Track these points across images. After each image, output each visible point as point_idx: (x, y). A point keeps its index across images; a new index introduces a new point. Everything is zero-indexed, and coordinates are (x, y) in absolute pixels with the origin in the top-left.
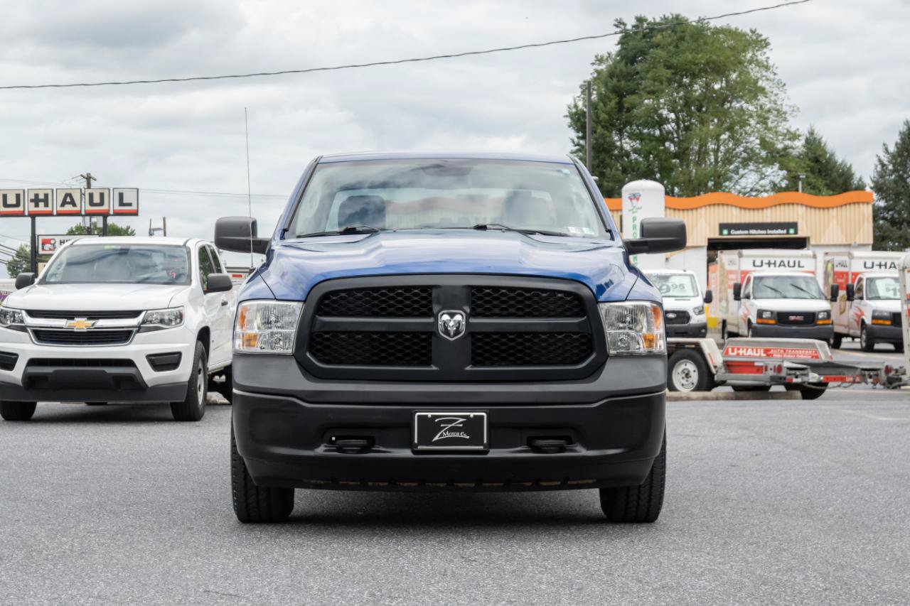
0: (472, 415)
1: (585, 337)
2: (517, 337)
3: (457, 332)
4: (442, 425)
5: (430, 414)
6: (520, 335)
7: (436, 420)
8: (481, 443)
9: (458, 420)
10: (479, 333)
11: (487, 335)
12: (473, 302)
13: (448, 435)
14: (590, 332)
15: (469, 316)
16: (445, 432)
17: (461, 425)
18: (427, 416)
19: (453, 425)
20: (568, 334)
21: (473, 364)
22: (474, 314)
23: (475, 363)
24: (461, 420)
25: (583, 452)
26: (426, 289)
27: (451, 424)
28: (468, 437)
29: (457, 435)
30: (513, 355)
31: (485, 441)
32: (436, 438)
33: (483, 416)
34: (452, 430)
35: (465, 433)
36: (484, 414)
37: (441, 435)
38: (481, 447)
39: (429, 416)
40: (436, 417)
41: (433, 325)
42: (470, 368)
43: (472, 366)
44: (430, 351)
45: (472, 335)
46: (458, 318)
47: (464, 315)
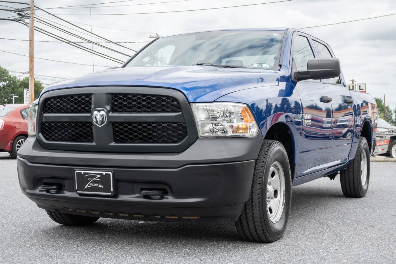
0: (104, 173)
1: (181, 125)
2: (138, 125)
3: (102, 122)
4: (89, 179)
5: (83, 172)
6: (140, 124)
7: (86, 176)
8: (110, 191)
9: (97, 176)
10: (117, 123)
11: (121, 124)
12: (112, 103)
13: (92, 185)
14: (184, 122)
15: (108, 112)
16: (91, 183)
17: (99, 179)
18: (81, 173)
19: (94, 179)
20: (169, 124)
21: (115, 142)
22: (113, 110)
23: (116, 141)
24: (99, 176)
26: (89, 95)
27: (94, 178)
28: (103, 187)
29: (97, 185)
30: (146, 136)
31: (112, 190)
32: (86, 187)
33: (110, 174)
34: (94, 182)
35: (101, 184)
36: (110, 173)
37: (89, 185)
38: (110, 194)
39: (82, 173)
40: (85, 174)
41: (90, 117)
42: (113, 144)
43: (114, 143)
44: (92, 133)
45: (111, 124)
46: (102, 113)
47: (106, 111)
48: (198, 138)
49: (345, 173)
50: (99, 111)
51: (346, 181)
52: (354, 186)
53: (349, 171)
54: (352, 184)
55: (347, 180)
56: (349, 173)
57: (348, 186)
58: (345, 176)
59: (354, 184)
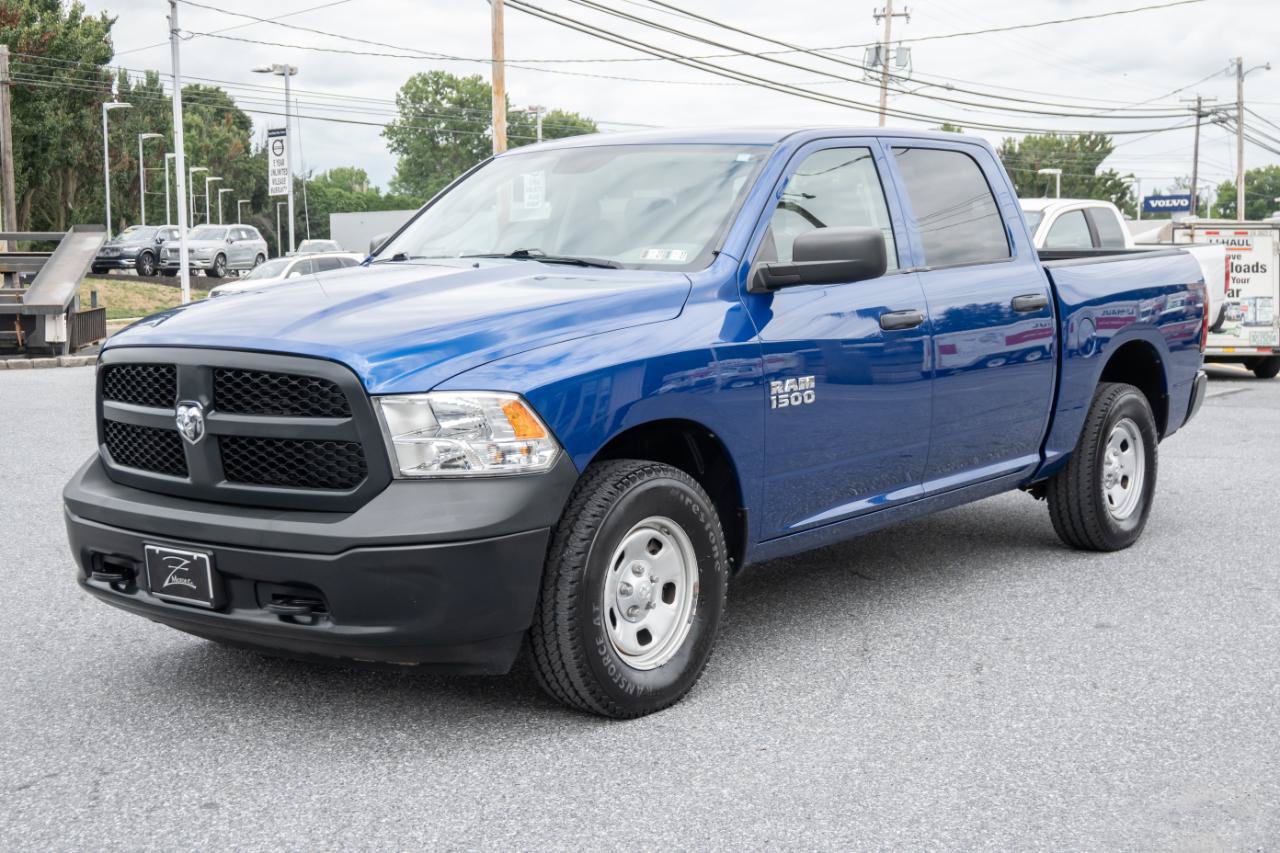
0: (196, 556)
1: (354, 448)
2: (266, 444)
3: (196, 433)
4: (170, 567)
5: (158, 549)
6: (270, 441)
7: (164, 559)
8: (207, 598)
9: (183, 561)
10: (226, 437)
11: (234, 439)
12: (214, 390)
13: (177, 581)
14: (359, 441)
15: (206, 411)
16: (174, 577)
17: (186, 569)
18: (154, 551)
19: (179, 567)
20: (329, 444)
21: (227, 479)
22: (217, 405)
23: (231, 479)
24: (186, 562)
25: (326, 626)
26: (172, 369)
27: (177, 565)
28: (195, 587)
29: (185, 582)
31: (212, 596)
32: (166, 584)
33: (205, 559)
34: (180, 574)
35: (192, 580)
36: (206, 556)
37: (170, 581)
38: (207, 604)
39: (157, 552)
40: (163, 554)
41: (173, 419)
42: (223, 485)
43: (226, 481)
44: (183, 456)
45: (216, 440)
46: (194, 412)
47: (201, 408)
48: (392, 479)
49: (1056, 488)
50: (190, 406)
51: (1061, 509)
52: (1083, 523)
53: (1067, 483)
54: (1076, 517)
55: (1064, 505)
56: (1066, 488)
57: (1067, 521)
58: (1057, 496)
59: (1081, 517)
